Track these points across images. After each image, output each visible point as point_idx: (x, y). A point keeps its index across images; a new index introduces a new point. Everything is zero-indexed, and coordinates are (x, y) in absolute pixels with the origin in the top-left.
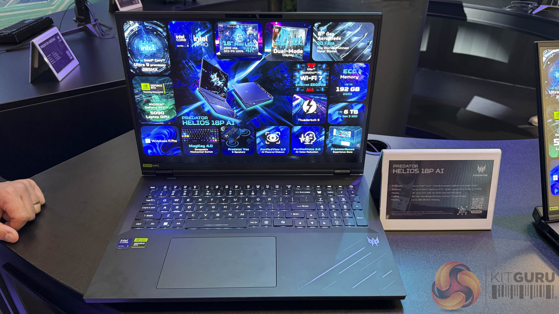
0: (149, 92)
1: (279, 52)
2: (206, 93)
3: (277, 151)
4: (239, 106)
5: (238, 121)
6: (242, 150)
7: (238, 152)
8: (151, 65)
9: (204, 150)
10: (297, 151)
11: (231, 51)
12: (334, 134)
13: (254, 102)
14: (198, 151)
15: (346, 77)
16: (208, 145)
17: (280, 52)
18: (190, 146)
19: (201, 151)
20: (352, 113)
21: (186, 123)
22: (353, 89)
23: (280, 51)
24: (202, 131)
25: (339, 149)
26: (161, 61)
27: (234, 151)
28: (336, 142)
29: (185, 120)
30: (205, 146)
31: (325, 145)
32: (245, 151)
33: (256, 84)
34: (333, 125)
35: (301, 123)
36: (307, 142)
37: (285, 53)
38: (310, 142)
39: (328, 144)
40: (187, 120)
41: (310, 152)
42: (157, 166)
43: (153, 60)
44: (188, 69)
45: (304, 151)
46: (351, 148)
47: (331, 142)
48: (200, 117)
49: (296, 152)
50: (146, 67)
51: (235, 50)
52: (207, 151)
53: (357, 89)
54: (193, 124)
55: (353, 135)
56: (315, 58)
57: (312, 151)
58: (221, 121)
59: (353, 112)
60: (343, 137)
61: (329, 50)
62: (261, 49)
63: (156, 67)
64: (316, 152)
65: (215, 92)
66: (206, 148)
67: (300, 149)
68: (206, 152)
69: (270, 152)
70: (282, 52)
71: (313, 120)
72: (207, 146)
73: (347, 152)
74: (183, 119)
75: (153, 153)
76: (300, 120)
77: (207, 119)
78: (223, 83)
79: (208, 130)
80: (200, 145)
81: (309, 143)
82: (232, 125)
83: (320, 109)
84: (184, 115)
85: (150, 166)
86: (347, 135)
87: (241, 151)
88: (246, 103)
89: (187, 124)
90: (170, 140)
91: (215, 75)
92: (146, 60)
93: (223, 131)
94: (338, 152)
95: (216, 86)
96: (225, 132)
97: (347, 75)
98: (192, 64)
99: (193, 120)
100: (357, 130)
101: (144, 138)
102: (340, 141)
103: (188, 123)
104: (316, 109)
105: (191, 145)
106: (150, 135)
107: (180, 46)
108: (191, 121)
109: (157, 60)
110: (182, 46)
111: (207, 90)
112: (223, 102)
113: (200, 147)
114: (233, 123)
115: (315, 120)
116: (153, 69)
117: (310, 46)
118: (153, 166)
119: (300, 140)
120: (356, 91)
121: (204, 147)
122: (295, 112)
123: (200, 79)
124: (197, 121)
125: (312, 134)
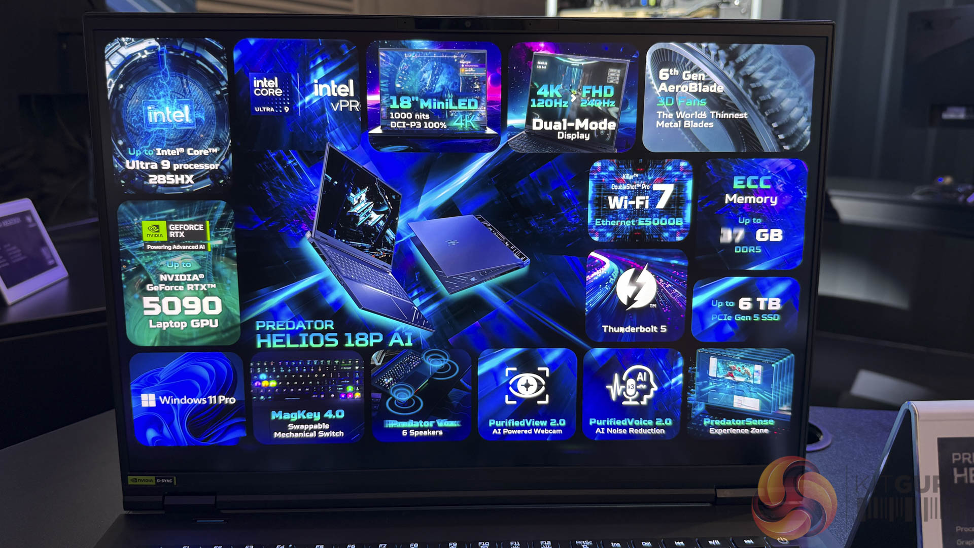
0: (165, 247)
1: (548, 126)
2: (332, 247)
3: (539, 427)
4: (426, 286)
5: (423, 333)
6: (435, 427)
7: (421, 433)
8: (176, 167)
9: (316, 427)
10: (600, 427)
11: (412, 124)
12: (712, 373)
13: (473, 275)
14: (299, 431)
15: (740, 200)
16: (330, 411)
17: (550, 128)
18: (274, 415)
19: (307, 431)
20: (762, 307)
21: (268, 341)
22: (762, 235)
23: (551, 123)
24: (316, 367)
25: (729, 423)
26: (206, 153)
27: (408, 429)
28: (719, 400)
29: (264, 333)
30: (322, 415)
31: (686, 409)
32: (443, 429)
33: (481, 220)
34: (707, 346)
35: (611, 340)
36: (630, 398)
37: (565, 128)
38: (640, 399)
39: (695, 405)
40: (272, 332)
41: (641, 431)
42: (169, 481)
43: (182, 150)
44: (283, 178)
45: (622, 427)
46: (763, 419)
47: (703, 397)
48: (309, 322)
49: (598, 430)
50: (160, 171)
51: (422, 121)
52: (325, 431)
53: (776, 235)
54: (289, 345)
55: (767, 378)
56: (650, 142)
57: (645, 427)
58: (372, 334)
59: (767, 303)
60: (738, 383)
61: (690, 119)
62: (497, 119)
63: (188, 172)
64: (659, 431)
65: (359, 244)
66: (323, 420)
67: (610, 422)
68: (321, 434)
69: (519, 432)
70: (558, 126)
71: (647, 330)
72: (326, 415)
73: (754, 431)
74: (258, 329)
75: (161, 440)
76: (608, 329)
77: (333, 328)
78: (383, 219)
79: (337, 362)
80: (304, 411)
81: (636, 403)
82: (406, 344)
83: (667, 294)
84: (263, 317)
85: (148, 480)
86: (751, 376)
87: (431, 429)
88: (451, 279)
89: (269, 346)
90: (215, 397)
91: (363, 195)
92: (163, 151)
93: (377, 364)
94: (725, 431)
95: (364, 227)
96: (383, 370)
97: (745, 192)
98: (295, 161)
99: (290, 332)
100: (781, 359)
101: (139, 392)
102: (731, 395)
103: (273, 343)
104: (657, 296)
105: (277, 412)
106: (157, 383)
107: (264, 108)
108: (283, 335)
109: (195, 151)
110: (268, 109)
111: (337, 238)
112: (381, 275)
113: (304, 417)
114: (409, 340)
115: (654, 329)
116: (179, 177)
117: (635, 110)
118: (158, 481)
119: (608, 392)
120: (771, 240)
121: (317, 417)
122: (592, 306)
123: (318, 205)
124: (301, 335)
125: (645, 373)
